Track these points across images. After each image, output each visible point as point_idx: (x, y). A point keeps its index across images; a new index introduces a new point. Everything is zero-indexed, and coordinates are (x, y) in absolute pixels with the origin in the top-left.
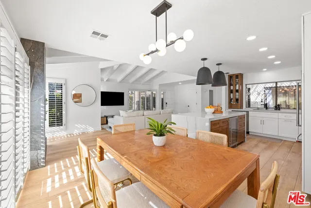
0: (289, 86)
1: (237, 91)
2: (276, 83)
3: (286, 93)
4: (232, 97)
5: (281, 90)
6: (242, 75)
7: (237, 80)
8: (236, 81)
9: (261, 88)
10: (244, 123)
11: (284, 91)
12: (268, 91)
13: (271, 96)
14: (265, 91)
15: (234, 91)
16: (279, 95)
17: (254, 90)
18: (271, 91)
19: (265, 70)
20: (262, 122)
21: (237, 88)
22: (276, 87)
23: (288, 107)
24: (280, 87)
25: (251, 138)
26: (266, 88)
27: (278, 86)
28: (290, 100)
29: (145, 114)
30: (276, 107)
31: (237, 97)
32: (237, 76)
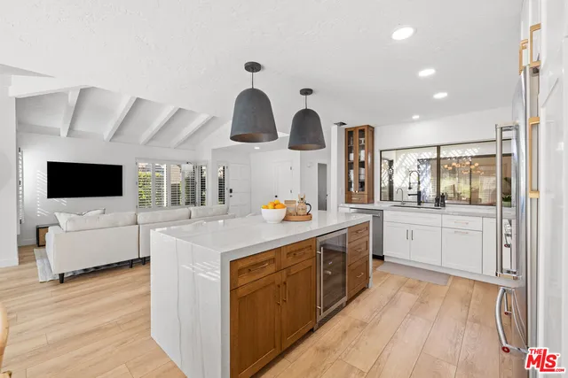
0: (460, 158)
1: (362, 164)
2: (439, 147)
3: (453, 172)
4: (352, 178)
5: (446, 166)
6: (372, 129)
7: (362, 139)
8: (360, 142)
9: (411, 159)
10: (367, 242)
11: (451, 168)
12: (424, 166)
13: (429, 177)
14: (418, 167)
15: (356, 165)
16: (442, 175)
17: (401, 166)
18: (429, 167)
19: (416, 117)
20: (410, 235)
21: (362, 159)
22: (438, 159)
23: (458, 197)
24: (445, 158)
25: (386, 274)
26: (421, 161)
27: (442, 156)
28: (462, 185)
29: (140, 220)
30: (437, 200)
31: (362, 178)
32: (362, 131)
